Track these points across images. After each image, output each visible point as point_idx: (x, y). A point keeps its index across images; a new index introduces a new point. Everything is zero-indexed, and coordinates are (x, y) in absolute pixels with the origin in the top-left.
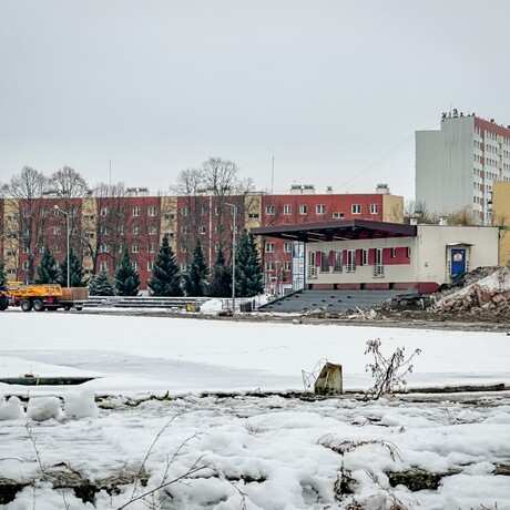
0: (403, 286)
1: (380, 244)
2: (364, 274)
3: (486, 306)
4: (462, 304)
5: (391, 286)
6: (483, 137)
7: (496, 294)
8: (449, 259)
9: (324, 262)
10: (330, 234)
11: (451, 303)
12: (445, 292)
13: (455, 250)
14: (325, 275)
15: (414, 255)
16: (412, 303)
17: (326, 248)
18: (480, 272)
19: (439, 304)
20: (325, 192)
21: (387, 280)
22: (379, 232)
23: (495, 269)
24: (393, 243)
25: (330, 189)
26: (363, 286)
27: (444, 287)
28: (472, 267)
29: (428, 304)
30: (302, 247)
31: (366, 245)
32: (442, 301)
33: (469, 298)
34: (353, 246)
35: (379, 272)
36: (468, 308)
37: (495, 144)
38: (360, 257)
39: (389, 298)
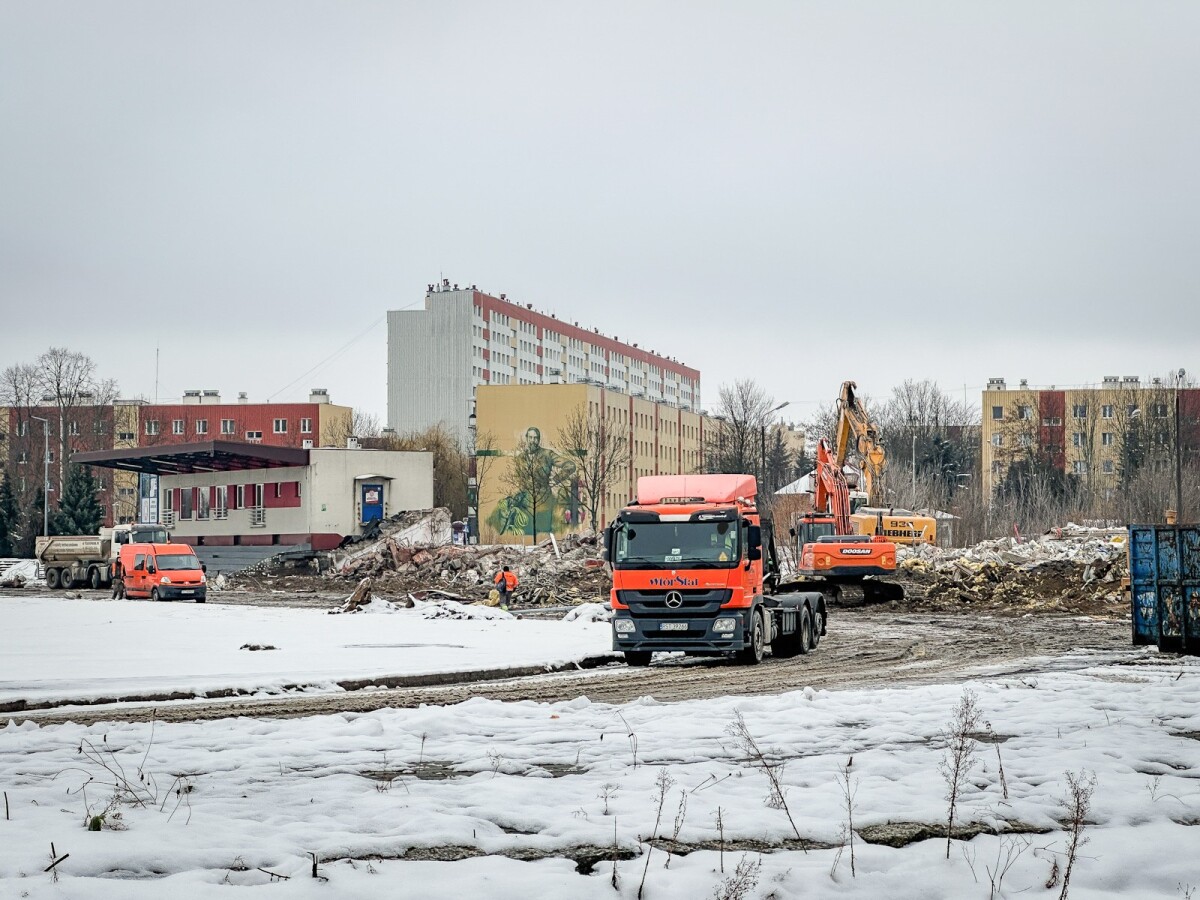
0: (292, 539)
1: (260, 477)
2: (239, 523)
3: (403, 568)
4: (370, 567)
5: (276, 539)
6: (486, 319)
7: (418, 551)
8: (359, 499)
9: (185, 504)
10: (188, 463)
11: (356, 565)
12: (349, 548)
13: (367, 486)
14: (185, 523)
15: (304, 493)
16: (303, 565)
17: (186, 482)
18: (403, 519)
19: (340, 566)
20: (235, 401)
21: (270, 531)
22: (259, 460)
23: (425, 514)
24: (278, 476)
25: (243, 396)
26: (237, 540)
27: (348, 540)
28: (392, 511)
29: (326, 565)
30: (153, 482)
31: (242, 478)
32: (346, 561)
33: (380, 558)
34: (224, 481)
35: (258, 519)
36: (380, 572)
37: (506, 330)
38: (234, 498)
39: (267, 557)
